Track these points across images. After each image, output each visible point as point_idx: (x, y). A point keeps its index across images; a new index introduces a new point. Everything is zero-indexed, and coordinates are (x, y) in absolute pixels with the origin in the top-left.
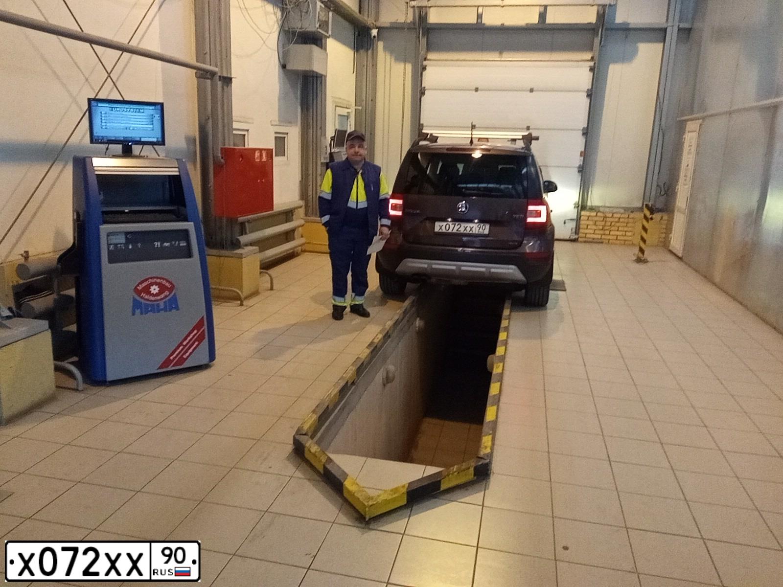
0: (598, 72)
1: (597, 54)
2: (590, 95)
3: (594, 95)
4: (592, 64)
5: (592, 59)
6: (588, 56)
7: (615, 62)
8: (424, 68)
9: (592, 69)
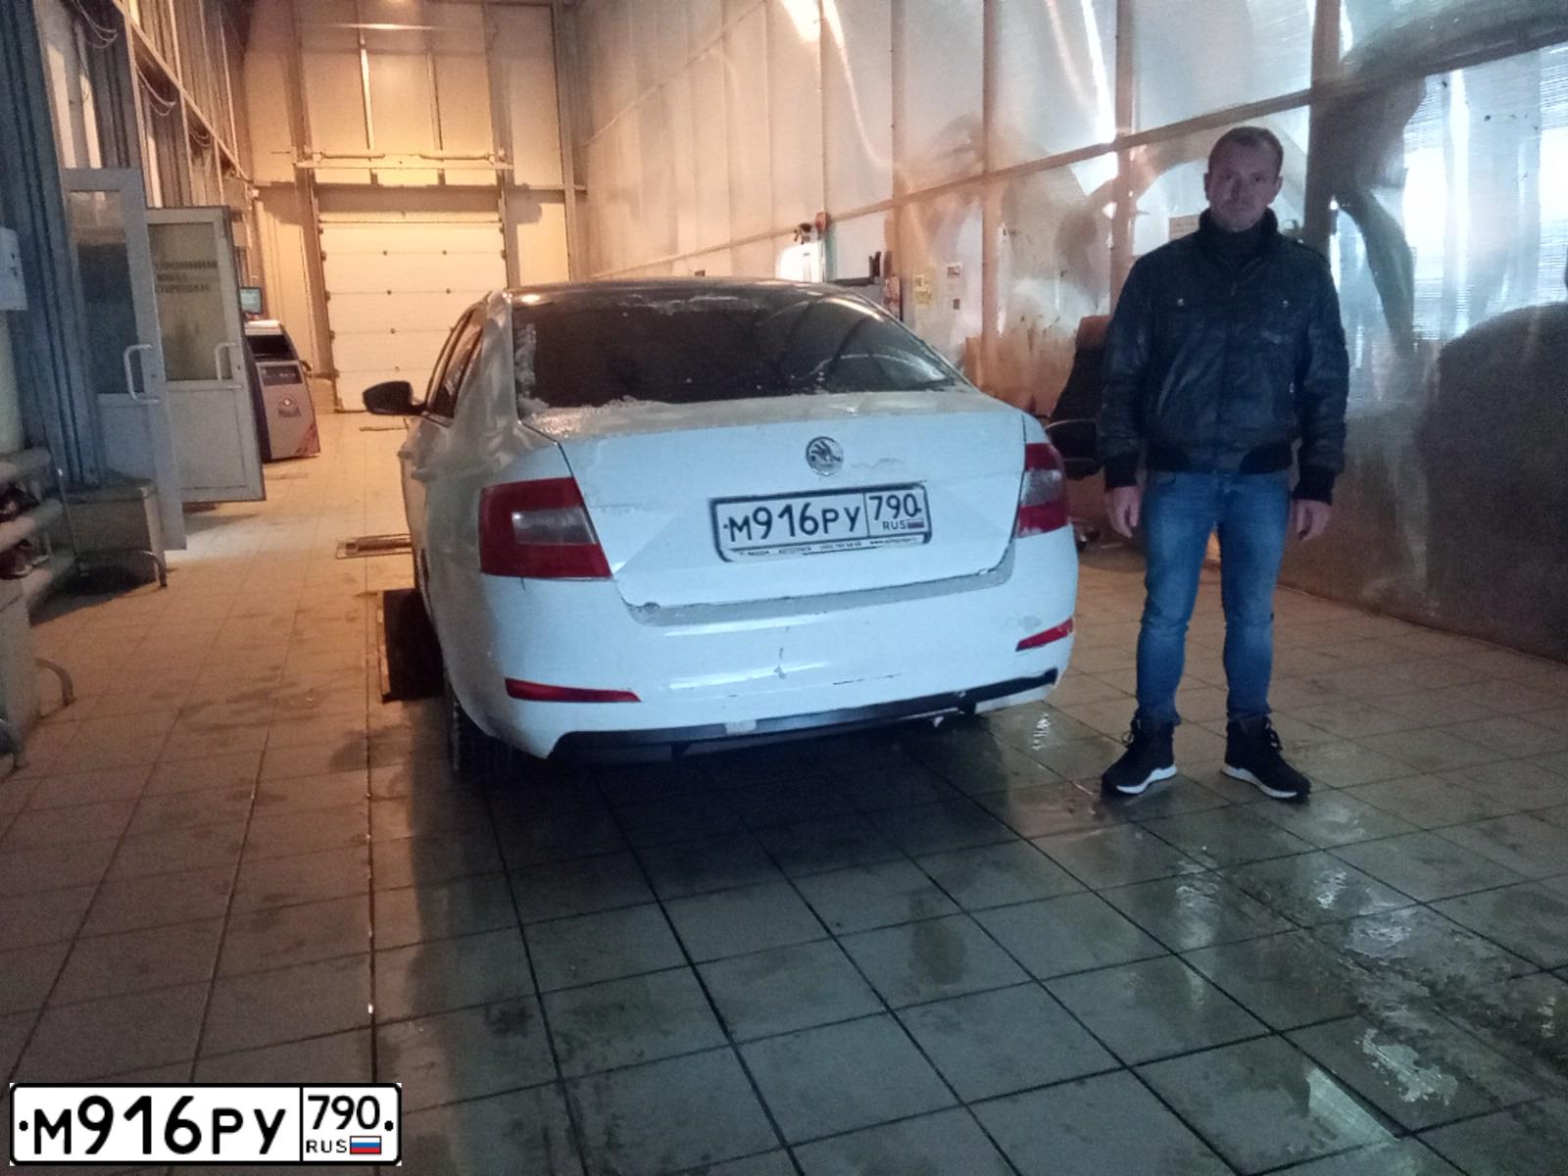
0: (508, 233)
1: (504, 216)
2: (505, 255)
3: (509, 255)
4: (500, 225)
5: (500, 220)
6: (495, 217)
7: (520, 222)
8: (321, 232)
9: (502, 231)
